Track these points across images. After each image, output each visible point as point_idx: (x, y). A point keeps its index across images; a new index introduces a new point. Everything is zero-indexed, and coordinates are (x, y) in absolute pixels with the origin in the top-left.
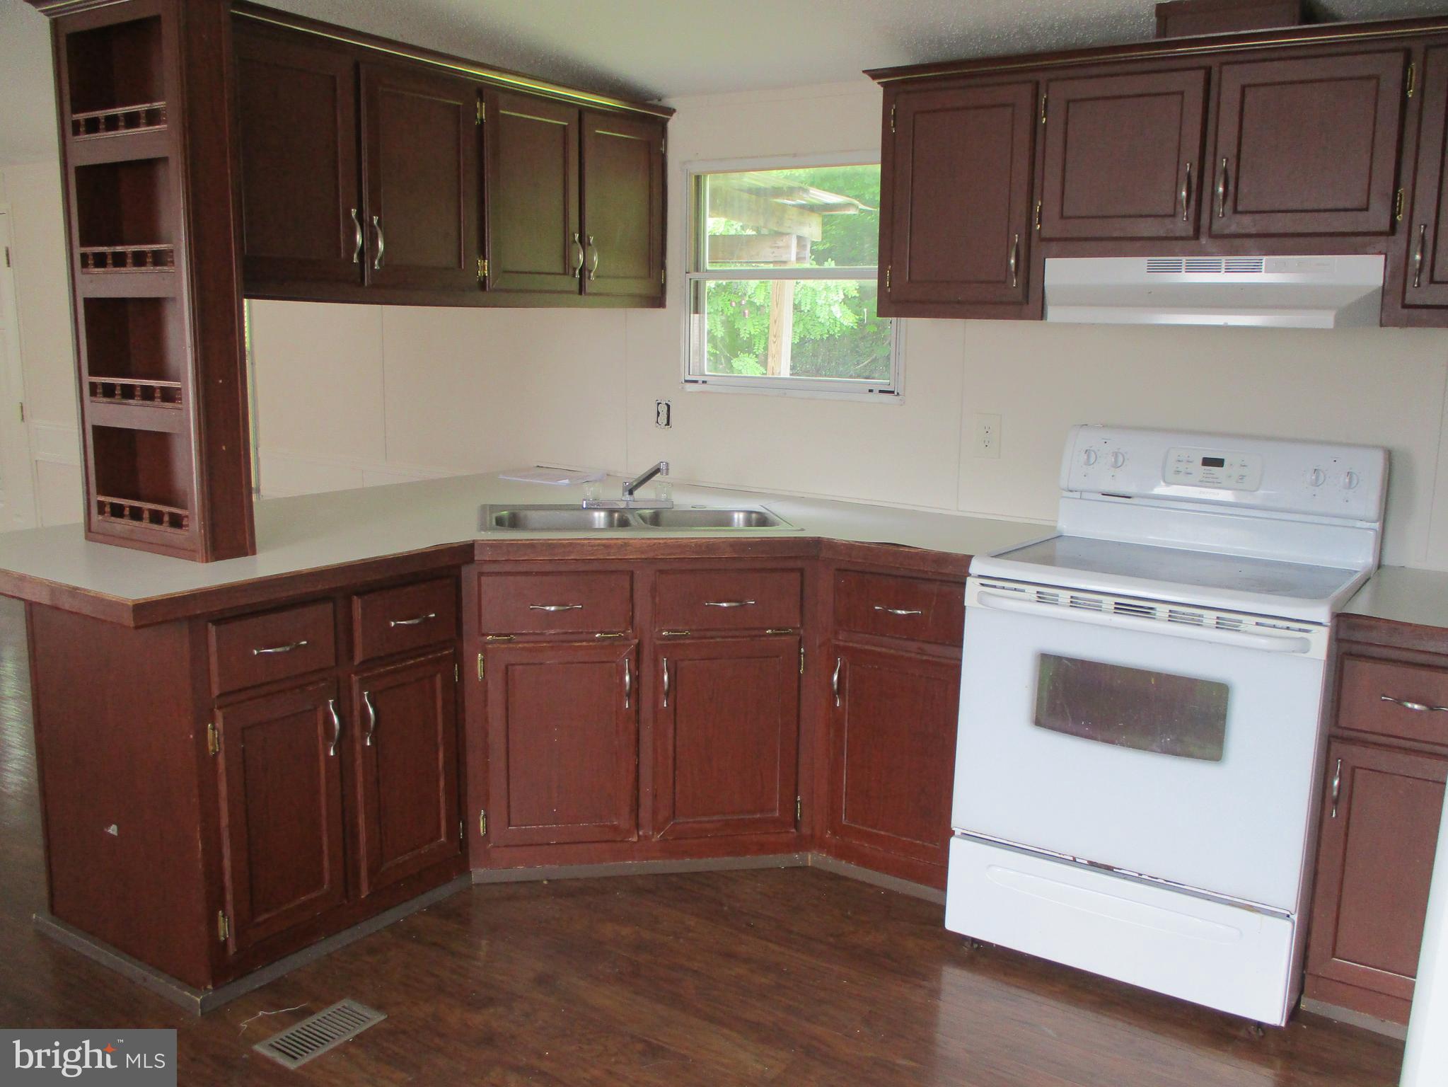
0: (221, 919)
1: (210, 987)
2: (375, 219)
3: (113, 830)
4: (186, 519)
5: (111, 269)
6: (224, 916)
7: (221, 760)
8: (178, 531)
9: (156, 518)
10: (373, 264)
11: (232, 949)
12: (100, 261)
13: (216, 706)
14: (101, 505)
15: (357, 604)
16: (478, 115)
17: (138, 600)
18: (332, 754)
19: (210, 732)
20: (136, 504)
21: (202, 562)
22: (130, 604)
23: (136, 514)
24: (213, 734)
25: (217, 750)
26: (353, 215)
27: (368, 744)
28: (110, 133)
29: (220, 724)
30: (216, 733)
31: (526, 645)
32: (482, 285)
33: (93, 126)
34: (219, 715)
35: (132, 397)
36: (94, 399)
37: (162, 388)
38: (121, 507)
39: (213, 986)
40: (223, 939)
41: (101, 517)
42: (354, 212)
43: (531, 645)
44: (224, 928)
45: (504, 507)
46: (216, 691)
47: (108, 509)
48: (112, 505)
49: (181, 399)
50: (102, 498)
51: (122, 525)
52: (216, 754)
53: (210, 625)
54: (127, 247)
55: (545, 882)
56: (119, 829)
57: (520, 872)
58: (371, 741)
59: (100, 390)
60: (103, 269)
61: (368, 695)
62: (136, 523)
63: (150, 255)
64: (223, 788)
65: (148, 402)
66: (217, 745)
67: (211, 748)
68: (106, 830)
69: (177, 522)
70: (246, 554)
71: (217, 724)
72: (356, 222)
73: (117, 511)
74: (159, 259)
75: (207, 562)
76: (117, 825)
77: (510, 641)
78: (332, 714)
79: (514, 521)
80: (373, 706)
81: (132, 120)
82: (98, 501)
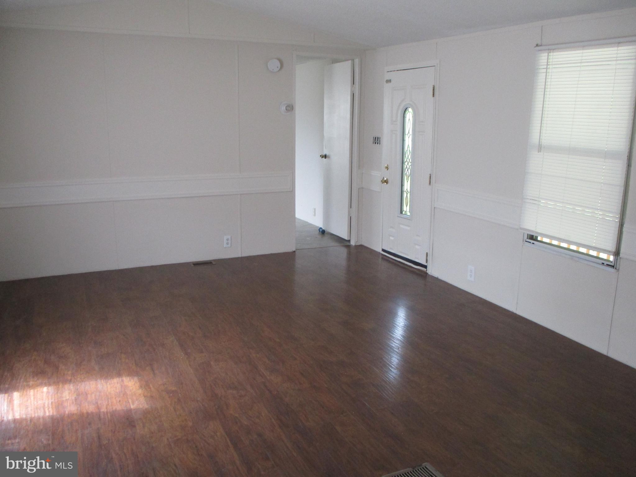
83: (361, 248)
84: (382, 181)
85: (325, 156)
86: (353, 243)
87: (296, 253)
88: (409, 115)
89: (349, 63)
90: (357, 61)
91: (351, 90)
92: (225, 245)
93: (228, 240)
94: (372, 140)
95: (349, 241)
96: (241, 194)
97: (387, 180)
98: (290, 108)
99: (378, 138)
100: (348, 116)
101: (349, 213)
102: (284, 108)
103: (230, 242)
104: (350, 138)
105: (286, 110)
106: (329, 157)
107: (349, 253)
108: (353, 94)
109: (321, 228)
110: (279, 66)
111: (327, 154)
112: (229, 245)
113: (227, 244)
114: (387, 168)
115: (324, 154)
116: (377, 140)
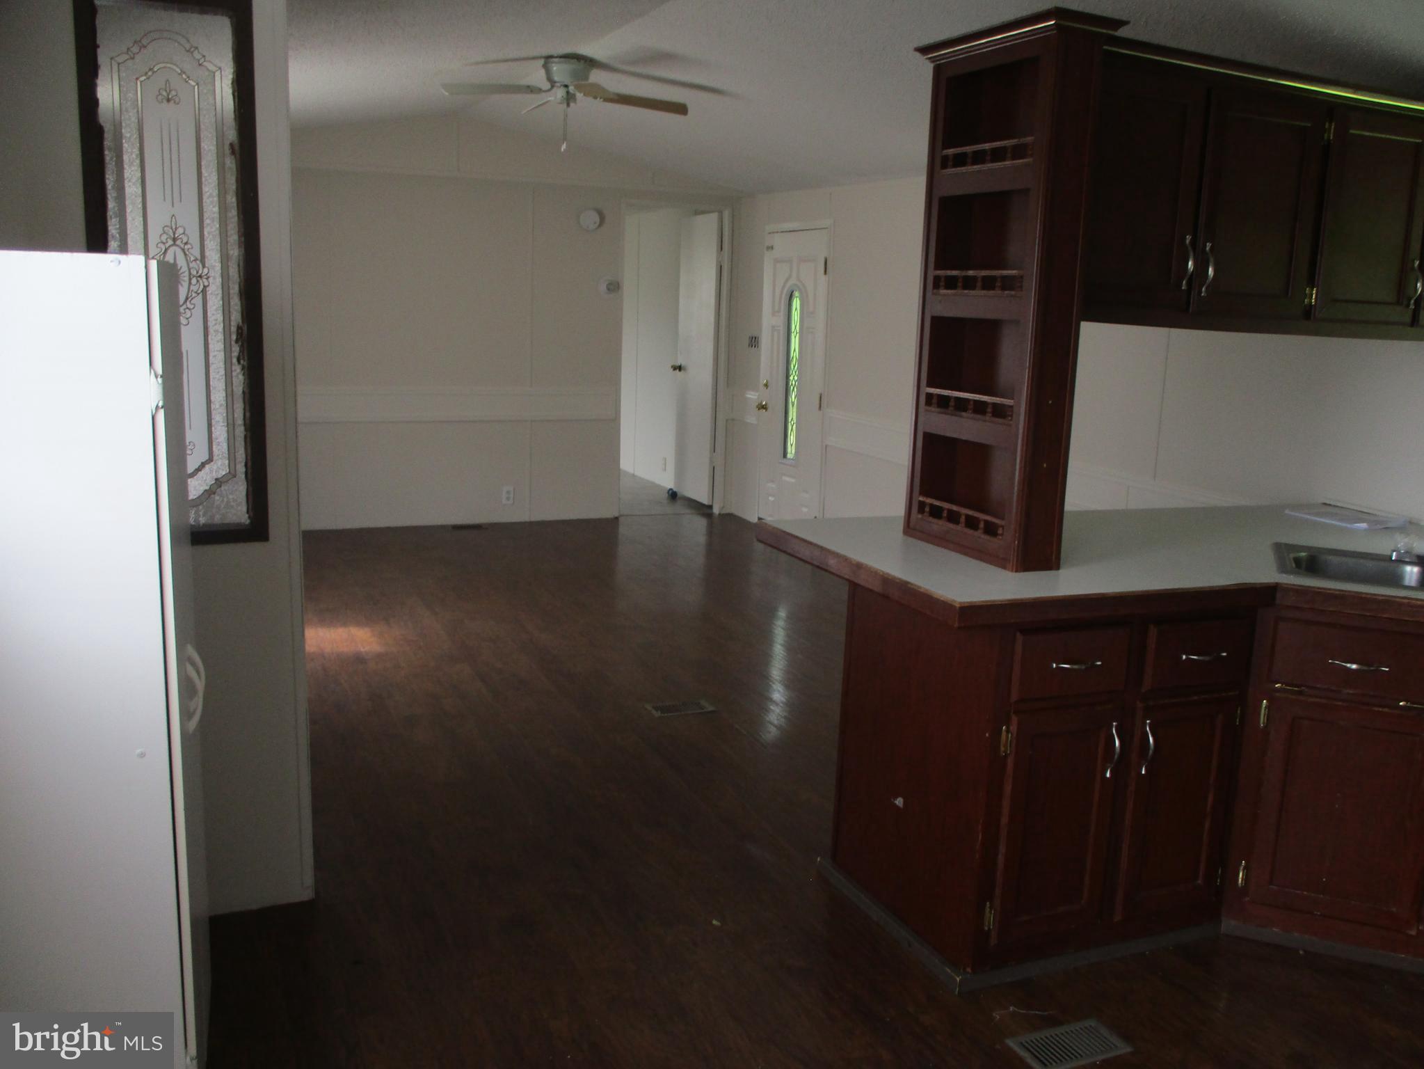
0: (988, 910)
1: (969, 970)
2: (1209, 245)
3: (899, 802)
4: (1001, 529)
5: (959, 291)
6: (991, 908)
7: (1010, 762)
8: (992, 539)
9: (972, 523)
10: (1200, 292)
11: (993, 941)
12: (951, 283)
13: (1012, 711)
14: (922, 506)
15: (1153, 631)
16: (1326, 135)
17: (964, 603)
18: (1108, 775)
19: (1004, 734)
20: (955, 508)
21: (1012, 571)
22: (958, 606)
23: (953, 518)
24: (1007, 736)
25: (1008, 752)
26: (1188, 241)
27: (1143, 772)
28: (975, 167)
29: (1014, 728)
30: (1010, 735)
31: (1318, 700)
32: (1308, 313)
33: (960, 160)
34: (1015, 719)
35: (965, 410)
36: (928, 408)
37: (994, 405)
38: (940, 509)
39: (972, 969)
40: (986, 928)
41: (920, 516)
42: (1188, 238)
43: (1324, 701)
44: (990, 918)
45: (1303, 548)
46: (1014, 696)
47: (927, 509)
48: (932, 506)
49: (1011, 416)
50: (921, 499)
51: (939, 525)
52: (1006, 756)
53: (1018, 634)
54: (978, 271)
55: (1301, 952)
56: (904, 802)
57: (1274, 934)
58: (1146, 770)
59: (935, 401)
60: (952, 291)
61: (1150, 724)
62: (951, 526)
63: (999, 279)
64: (1008, 788)
65: (979, 416)
66: (1009, 748)
67: (1002, 749)
68: (892, 800)
69: (991, 530)
70: (1050, 569)
71: (1011, 728)
72: (1190, 248)
73: (936, 513)
74: (1008, 284)
75: (1016, 571)
76: (904, 798)
77: (1300, 693)
78: (1114, 736)
79: (1312, 563)
80: (1153, 736)
81: (997, 155)
82: (920, 501)
83: (729, 518)
84: (757, 407)
85: (680, 368)
86: (716, 510)
87: (620, 519)
88: (796, 303)
89: (714, 216)
90: (726, 214)
91: (717, 259)
92: (504, 501)
93: (508, 492)
94: (747, 342)
95: (710, 507)
96: (532, 421)
97: (766, 405)
98: (614, 287)
99: (755, 338)
100: (712, 301)
101: (711, 461)
102: (603, 287)
103: (512, 496)
104: (714, 338)
105: (608, 289)
106: (685, 369)
107: (710, 527)
108: (721, 267)
109: (671, 489)
110: (597, 219)
111: (682, 366)
112: (511, 502)
113: (508, 499)
114: (766, 385)
115: (678, 364)
116: (754, 342)
